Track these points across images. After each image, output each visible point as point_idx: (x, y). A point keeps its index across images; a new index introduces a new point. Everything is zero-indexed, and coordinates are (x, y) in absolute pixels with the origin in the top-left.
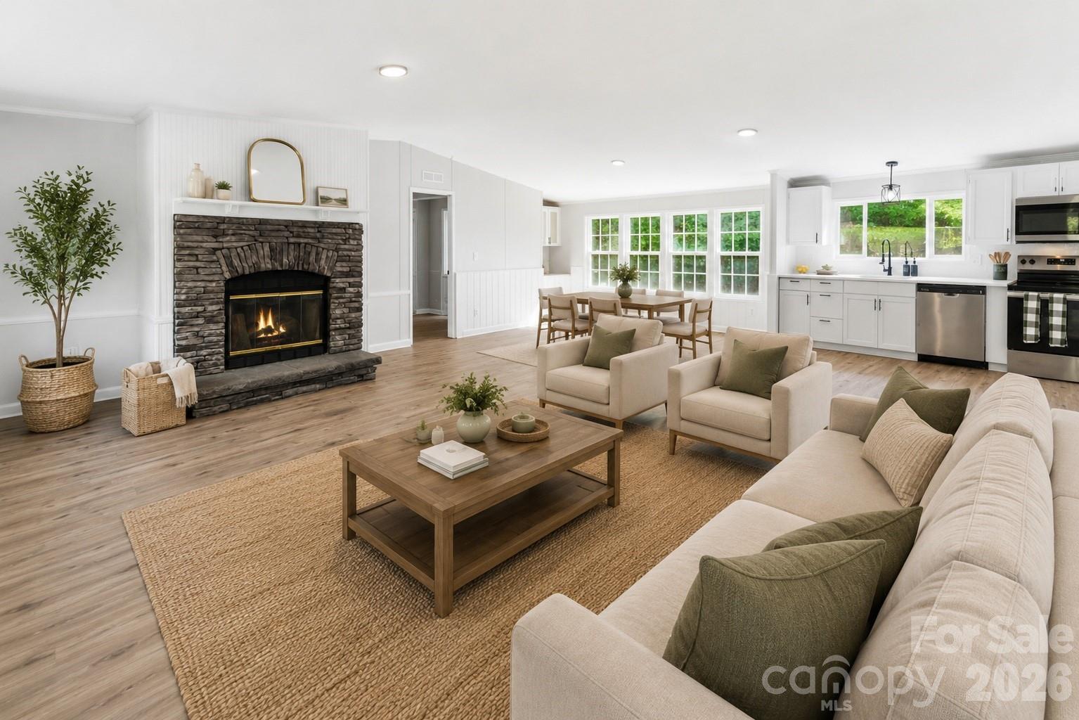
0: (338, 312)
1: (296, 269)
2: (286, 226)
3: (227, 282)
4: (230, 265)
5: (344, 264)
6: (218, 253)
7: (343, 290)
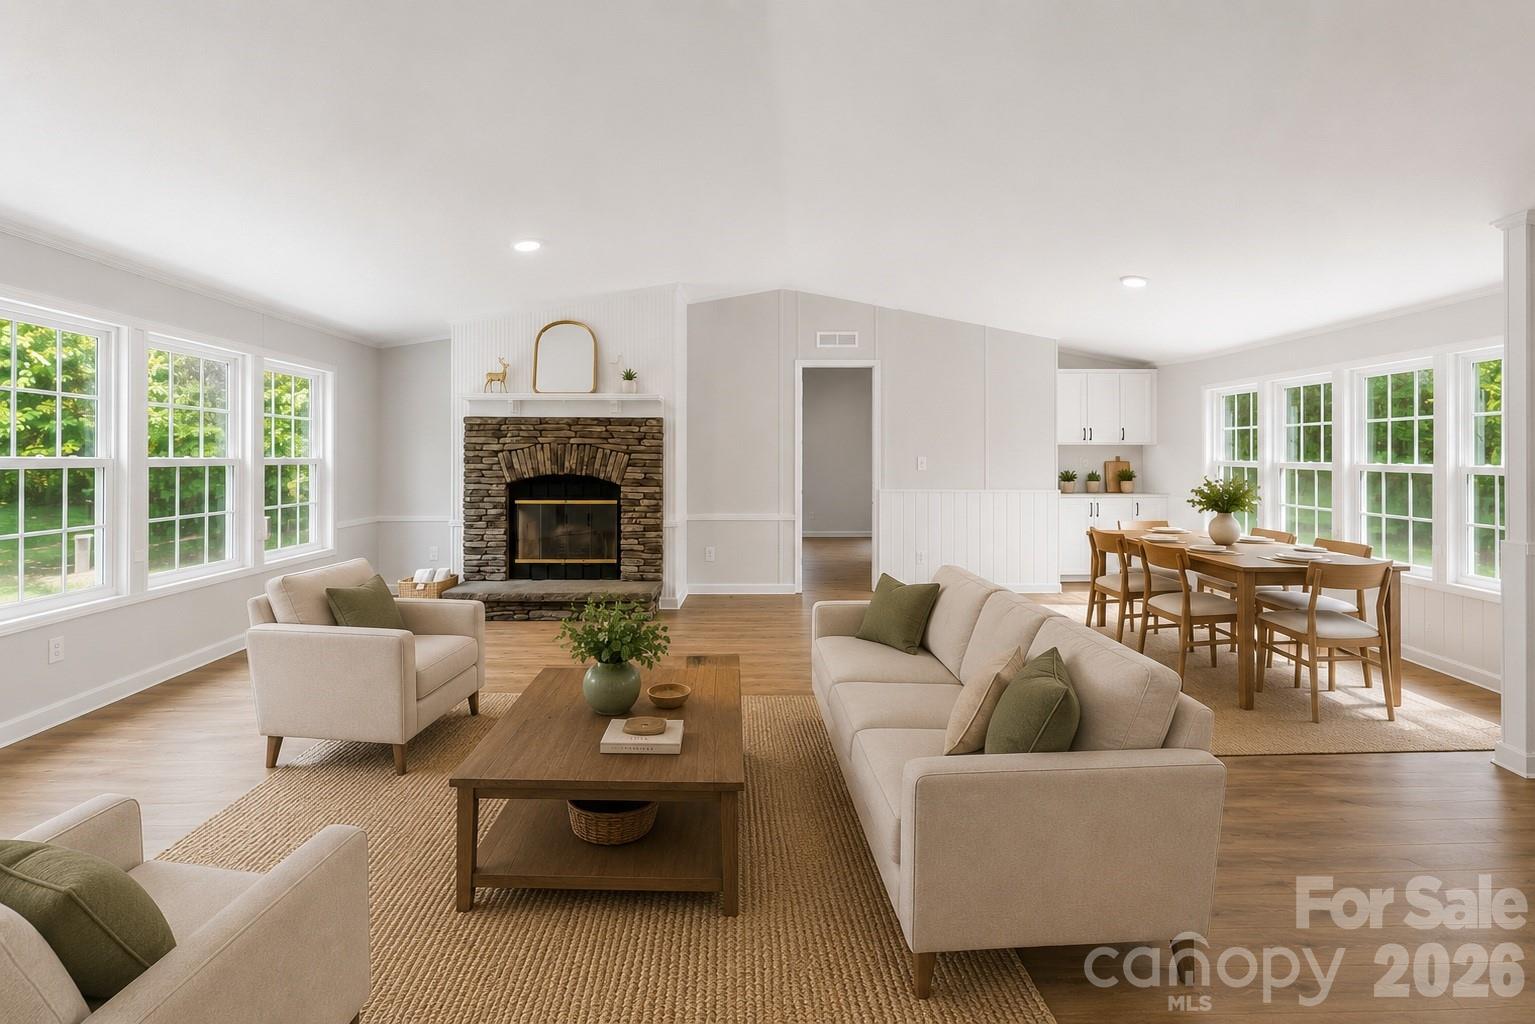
0: (630, 528)
1: (578, 474)
2: (570, 425)
3: (509, 486)
4: (510, 467)
5: (638, 470)
6: (500, 455)
7: (635, 502)
